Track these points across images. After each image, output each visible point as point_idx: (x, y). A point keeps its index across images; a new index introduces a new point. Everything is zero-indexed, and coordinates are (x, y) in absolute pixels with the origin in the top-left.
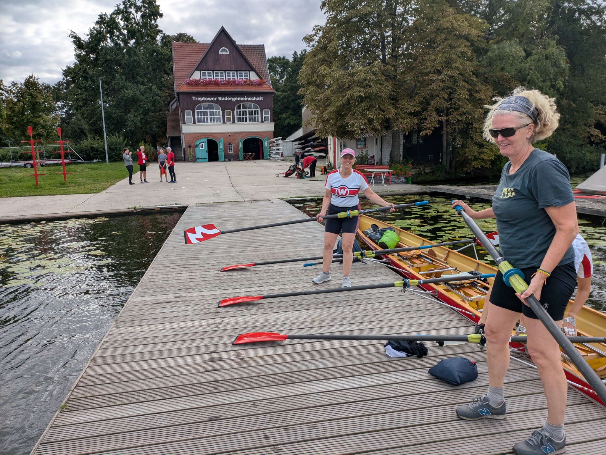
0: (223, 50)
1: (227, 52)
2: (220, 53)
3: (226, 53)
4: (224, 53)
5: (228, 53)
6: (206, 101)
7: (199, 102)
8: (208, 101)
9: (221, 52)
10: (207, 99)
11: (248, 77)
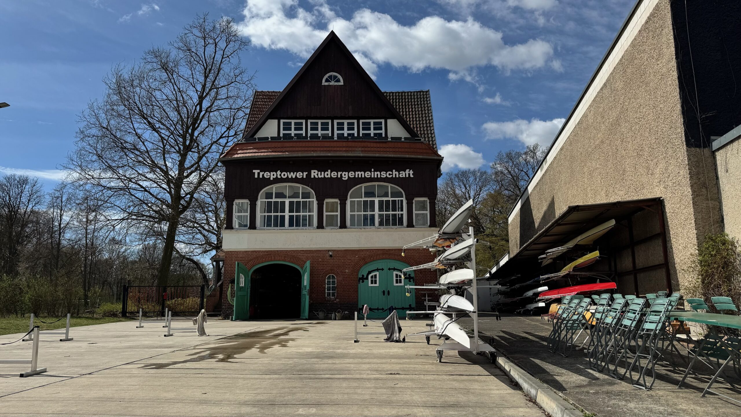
0: (330, 77)
1: (338, 81)
2: (324, 83)
3: (336, 84)
4: (332, 83)
5: (342, 83)
6: (282, 180)
7: (268, 182)
8: (287, 180)
9: (327, 81)
10: (285, 175)
11: (383, 131)
